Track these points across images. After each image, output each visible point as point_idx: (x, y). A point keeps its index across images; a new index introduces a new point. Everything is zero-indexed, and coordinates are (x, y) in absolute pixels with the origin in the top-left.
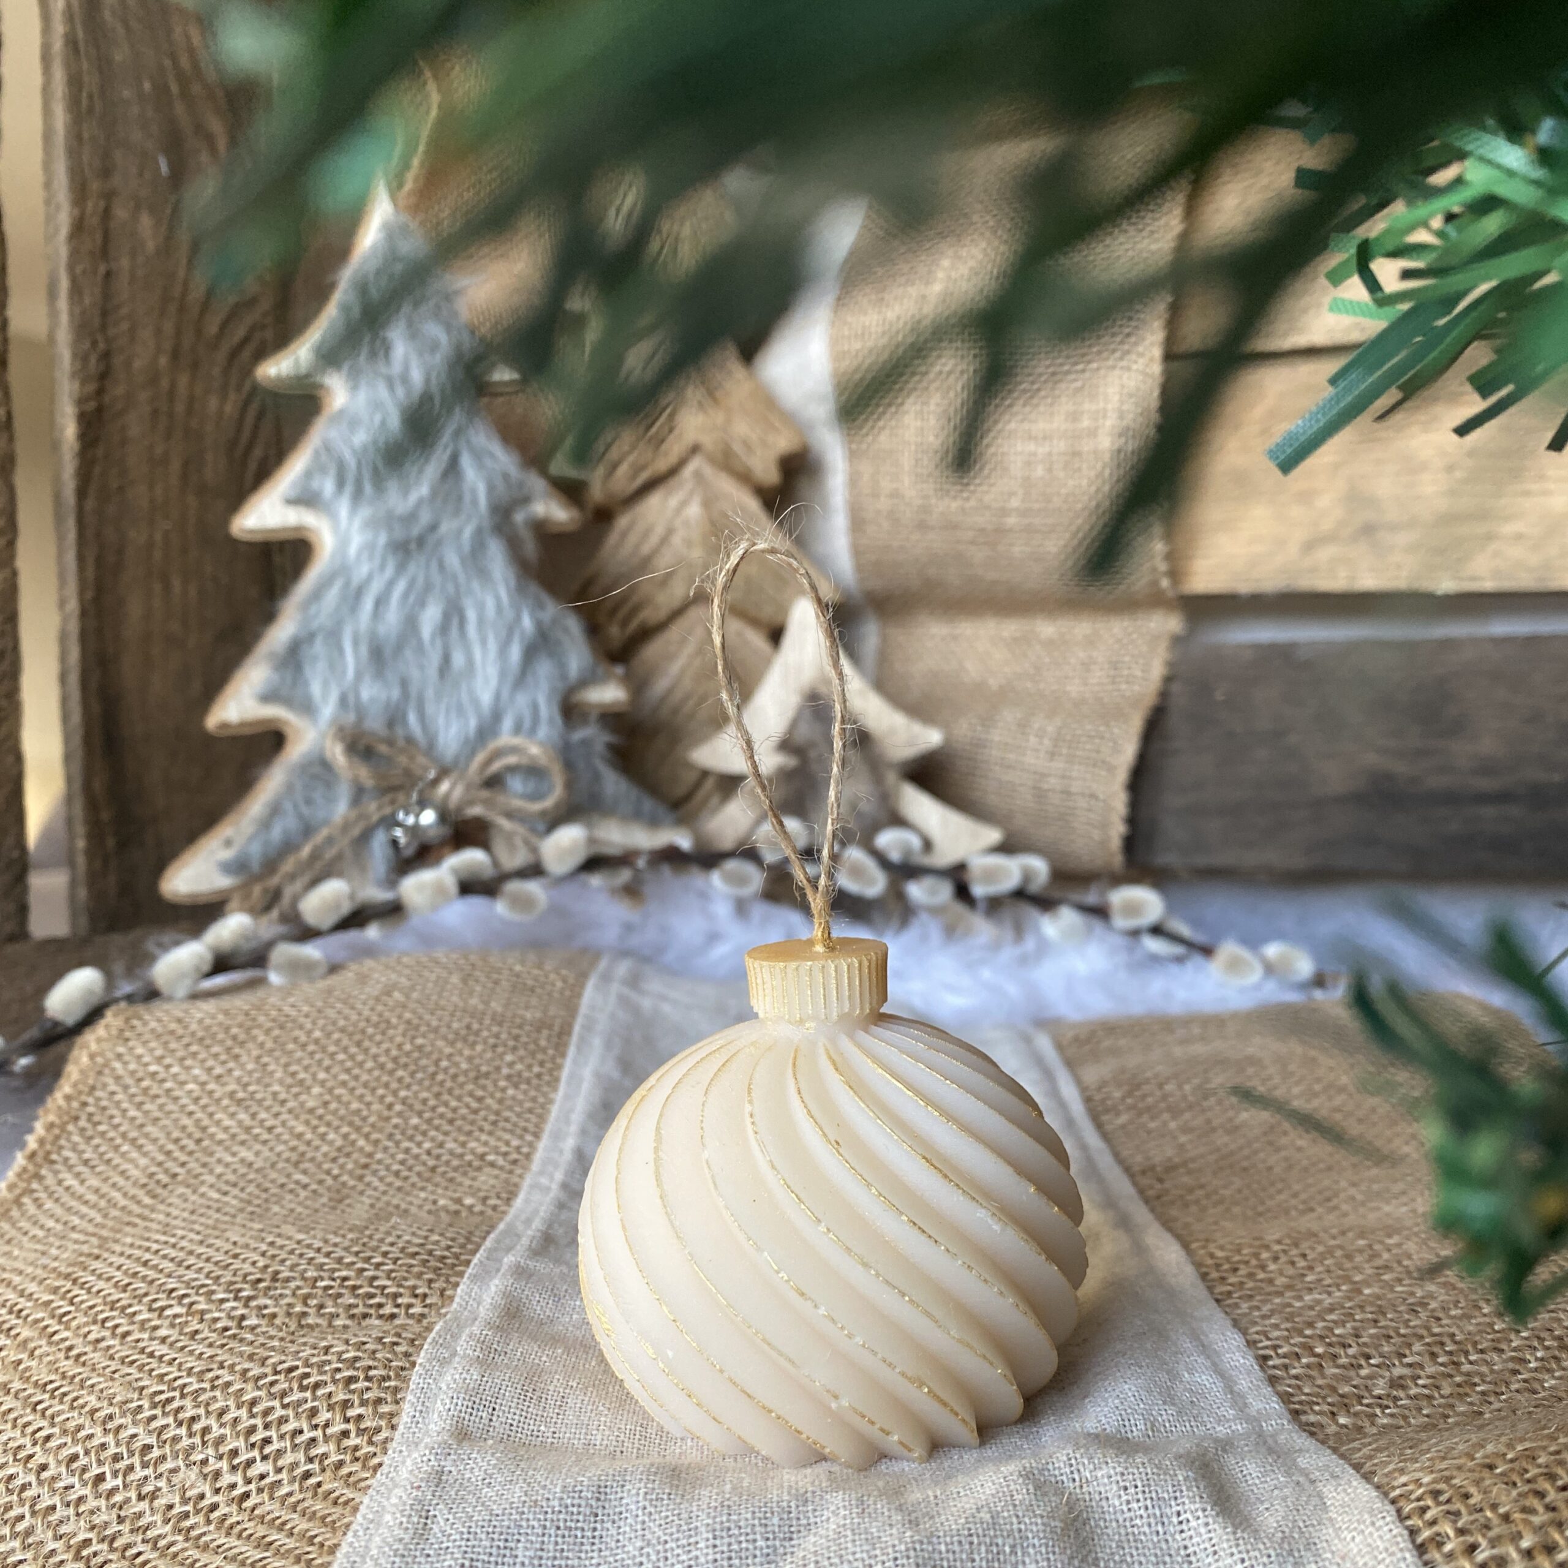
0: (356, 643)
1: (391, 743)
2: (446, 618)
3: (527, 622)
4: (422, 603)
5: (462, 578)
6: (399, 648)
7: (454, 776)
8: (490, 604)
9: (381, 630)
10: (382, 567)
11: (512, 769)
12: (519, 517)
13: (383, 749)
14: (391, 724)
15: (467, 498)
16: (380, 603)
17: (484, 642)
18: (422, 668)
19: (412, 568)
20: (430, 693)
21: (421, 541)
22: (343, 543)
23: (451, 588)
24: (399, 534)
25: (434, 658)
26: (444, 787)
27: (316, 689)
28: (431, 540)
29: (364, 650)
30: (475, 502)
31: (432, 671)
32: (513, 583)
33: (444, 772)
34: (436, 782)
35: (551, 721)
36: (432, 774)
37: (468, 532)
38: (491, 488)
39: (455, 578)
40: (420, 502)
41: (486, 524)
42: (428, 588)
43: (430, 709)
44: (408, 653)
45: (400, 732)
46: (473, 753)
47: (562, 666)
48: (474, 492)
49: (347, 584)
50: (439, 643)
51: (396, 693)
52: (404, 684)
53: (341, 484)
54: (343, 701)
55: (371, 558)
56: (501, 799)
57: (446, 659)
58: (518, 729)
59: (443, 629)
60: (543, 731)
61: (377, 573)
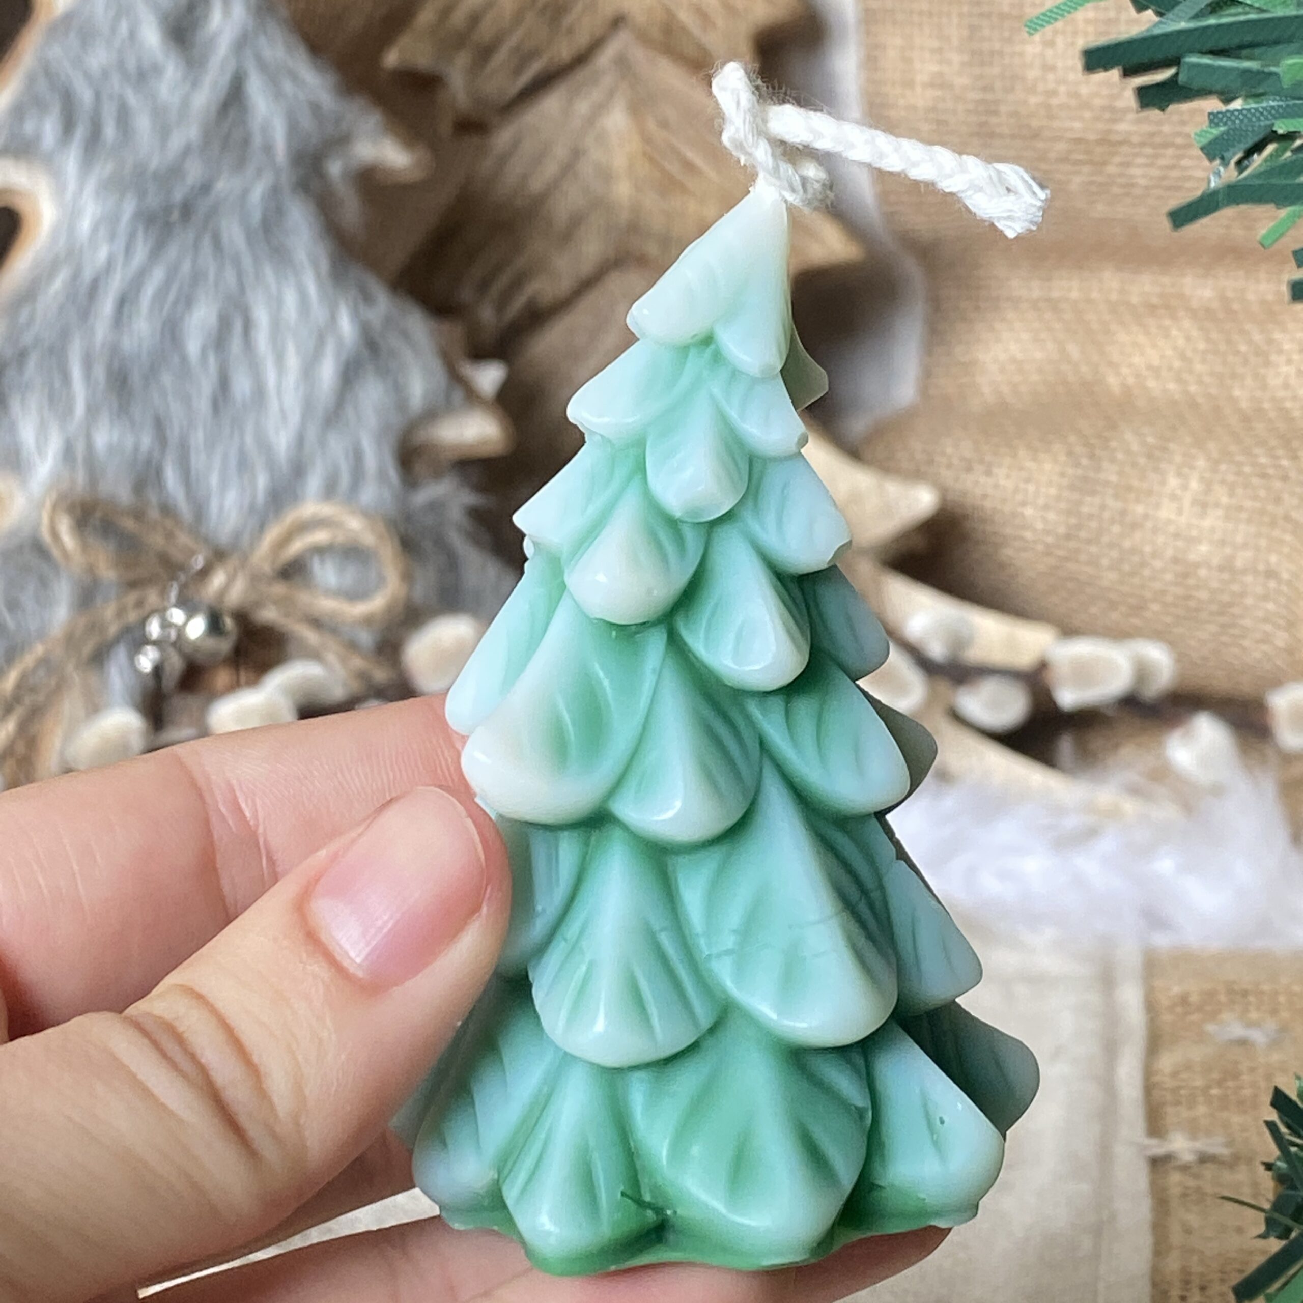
0: (88, 364)
1: (139, 514)
2: (224, 324)
3: (346, 326)
4: (188, 301)
5: (247, 261)
6: (152, 372)
7: (233, 562)
8: (290, 299)
9: (128, 344)
10: (129, 250)
11: (320, 550)
12: (335, 168)
13: (129, 524)
14: (139, 487)
15: (257, 140)
16: (124, 303)
17: (280, 359)
18: (187, 400)
19: (172, 251)
20: (198, 438)
21: (187, 210)
22: (71, 216)
23: (230, 276)
24: (153, 200)
25: (206, 385)
26: (218, 580)
27: (27, 433)
28: (203, 207)
29: (99, 372)
30: (268, 149)
31: (203, 405)
32: (325, 265)
33: (219, 555)
34: (205, 573)
35: (382, 475)
36: (199, 562)
37: (257, 193)
38: (293, 127)
39: (237, 262)
40: (187, 151)
41: (286, 179)
42: (197, 277)
43: (198, 460)
44: (167, 379)
45: (153, 497)
46: (262, 527)
47: (399, 391)
48: (265, 129)
49: (76, 276)
50: (212, 359)
51: (147, 441)
52: (160, 426)
53: (68, 126)
54: (68, 453)
55: (112, 237)
56: (304, 598)
57: (224, 384)
58: (330, 490)
60: (369, 494)
61: (120, 259)
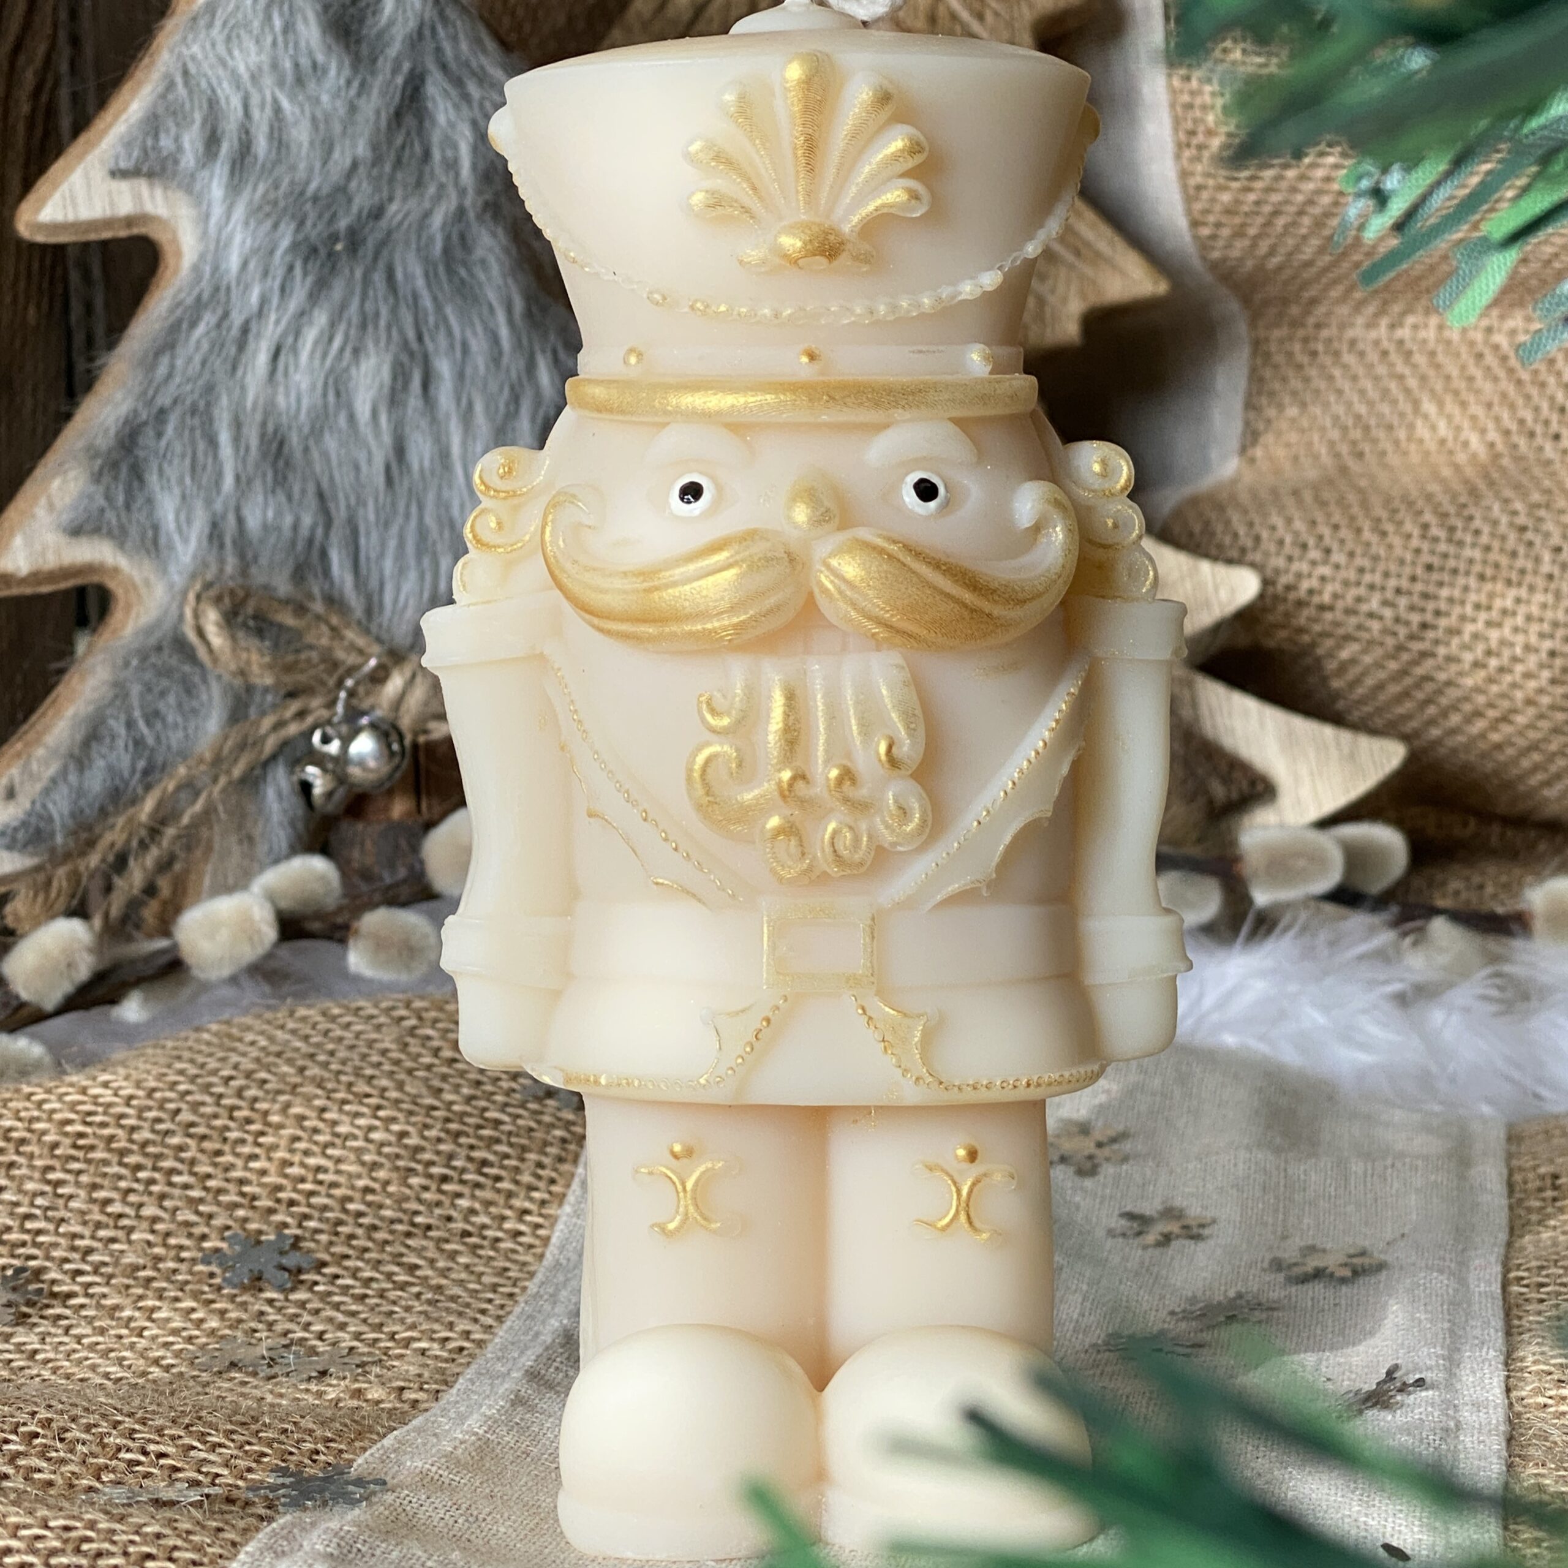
0: (237, 425)
1: (299, 606)
2: (400, 375)
5: (427, 300)
6: (314, 435)
8: (478, 345)
9: (283, 402)
10: (284, 291)
13: (286, 616)
14: (299, 575)
15: (438, 155)
16: (279, 353)
17: (466, 417)
18: (355, 467)
19: (337, 289)
20: (369, 514)
21: (354, 240)
22: (215, 247)
23: (407, 319)
24: (315, 230)
25: (378, 453)
26: (395, 683)
27: (167, 508)
28: (373, 235)
30: (453, 165)
32: (519, 305)
33: (395, 656)
34: (379, 677)
36: (373, 662)
37: (437, 220)
39: (414, 303)
40: (353, 168)
42: (366, 322)
43: (369, 543)
44: (331, 443)
45: (316, 585)
49: (223, 321)
50: (384, 419)
51: (308, 517)
53: (212, 141)
54: (215, 532)
55: (266, 274)
57: (400, 450)
59: (395, 397)
61: (275, 301)
